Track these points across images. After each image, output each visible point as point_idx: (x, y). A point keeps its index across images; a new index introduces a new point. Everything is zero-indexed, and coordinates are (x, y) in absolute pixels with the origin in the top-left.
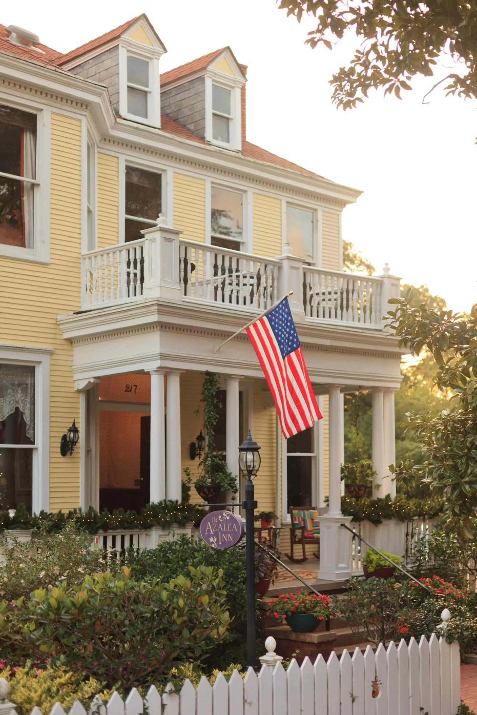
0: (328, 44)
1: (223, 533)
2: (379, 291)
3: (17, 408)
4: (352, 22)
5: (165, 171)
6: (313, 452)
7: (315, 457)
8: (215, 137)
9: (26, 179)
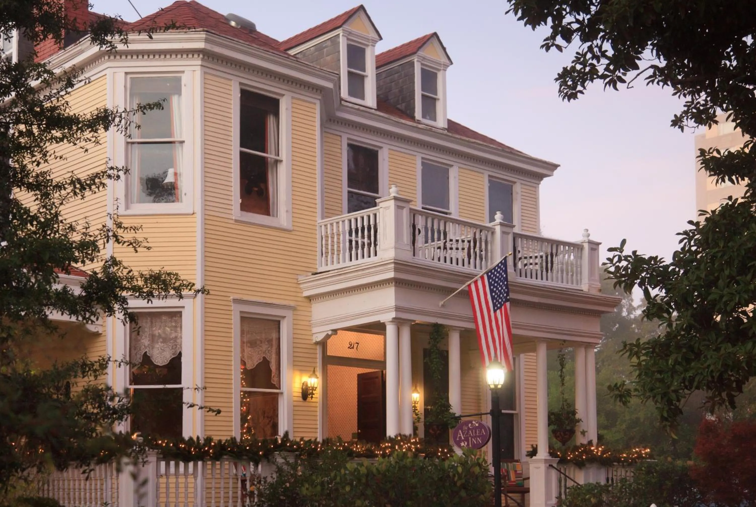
0: (559, 48)
1: (472, 438)
2: (579, 255)
3: (264, 358)
4: (577, 30)
5: (381, 148)
6: (515, 410)
7: (517, 414)
8: (424, 116)
9: (270, 156)
